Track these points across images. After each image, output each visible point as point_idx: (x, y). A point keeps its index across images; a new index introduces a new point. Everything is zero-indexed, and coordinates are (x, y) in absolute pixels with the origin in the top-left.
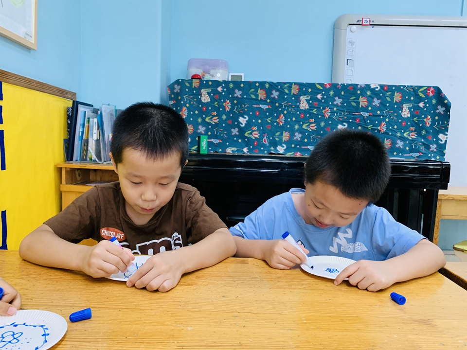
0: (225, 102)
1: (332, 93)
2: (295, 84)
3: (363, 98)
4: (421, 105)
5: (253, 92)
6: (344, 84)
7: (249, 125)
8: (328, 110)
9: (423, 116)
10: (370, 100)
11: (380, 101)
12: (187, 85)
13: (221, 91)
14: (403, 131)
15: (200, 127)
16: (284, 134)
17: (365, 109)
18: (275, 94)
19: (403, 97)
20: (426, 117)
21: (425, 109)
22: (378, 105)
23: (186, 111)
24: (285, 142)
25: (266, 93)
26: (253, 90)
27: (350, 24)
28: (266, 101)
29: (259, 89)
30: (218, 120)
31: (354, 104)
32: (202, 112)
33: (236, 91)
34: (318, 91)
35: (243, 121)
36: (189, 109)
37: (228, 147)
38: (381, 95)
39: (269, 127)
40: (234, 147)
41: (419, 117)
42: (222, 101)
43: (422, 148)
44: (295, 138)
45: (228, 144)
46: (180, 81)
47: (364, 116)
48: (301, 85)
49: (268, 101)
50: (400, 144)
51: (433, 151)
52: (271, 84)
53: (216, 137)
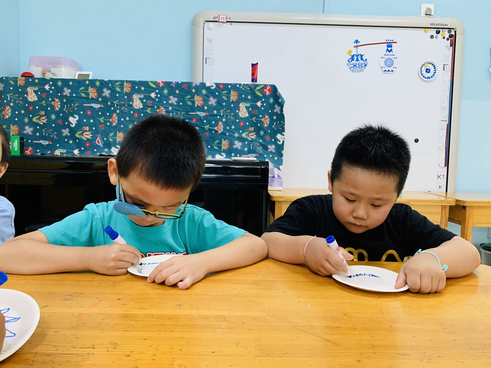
0: (53, 100)
1: (166, 91)
2: (127, 82)
3: (199, 97)
4: (259, 104)
5: (83, 90)
6: (178, 83)
7: (80, 124)
8: (162, 110)
9: (261, 116)
10: (206, 99)
11: (216, 100)
12: (12, 83)
13: (48, 90)
14: (241, 131)
15: (27, 128)
16: (118, 135)
17: (201, 109)
18: (107, 93)
19: (239, 96)
20: (264, 117)
21: (263, 109)
22: (215, 104)
23: (10, 110)
24: (118, 144)
25: (98, 91)
26: (83, 88)
27: (207, 21)
28: (98, 100)
29: (90, 87)
30: (46, 120)
31: (190, 103)
32: (28, 112)
33: (65, 89)
34: (152, 90)
35: (73, 121)
36: (13, 109)
37: (57, 148)
39: (102, 127)
40: (63, 149)
41: (257, 117)
42: (50, 99)
43: (260, 149)
45: (58, 145)
46: (4, 78)
47: (200, 116)
48: (133, 83)
49: (100, 99)
50: (238, 145)
51: (271, 152)
52: (102, 82)
53: (45, 138)
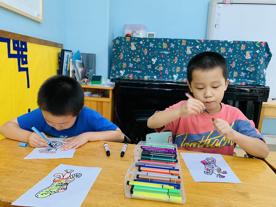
0: (144, 50)
1: (205, 45)
2: (184, 40)
3: (223, 48)
4: (258, 51)
5: (160, 44)
6: (212, 40)
7: (157, 63)
9: (259, 58)
10: (227, 50)
11: (232, 50)
12: (123, 40)
13: (142, 44)
14: (246, 67)
15: (130, 64)
16: (177, 68)
17: (224, 54)
18: (173, 45)
19: (246, 47)
21: (260, 54)
22: (231, 52)
23: (123, 55)
24: (178, 73)
25: (168, 45)
26: (160, 43)
27: (218, 3)
28: (167, 49)
29: (164, 43)
30: (140, 60)
31: (218, 51)
32: (131, 56)
33: (151, 44)
34: (197, 44)
35: (154, 61)
36: (124, 54)
37: (145, 75)
38: (234, 46)
39: (169, 64)
40: (149, 76)
41: (257, 58)
44: (183, 70)
45: (145, 73)
46: (119, 38)
48: (187, 41)
49: (169, 49)
50: (243, 74)
51: (261, 79)
52: (170, 40)
53: (139, 70)
